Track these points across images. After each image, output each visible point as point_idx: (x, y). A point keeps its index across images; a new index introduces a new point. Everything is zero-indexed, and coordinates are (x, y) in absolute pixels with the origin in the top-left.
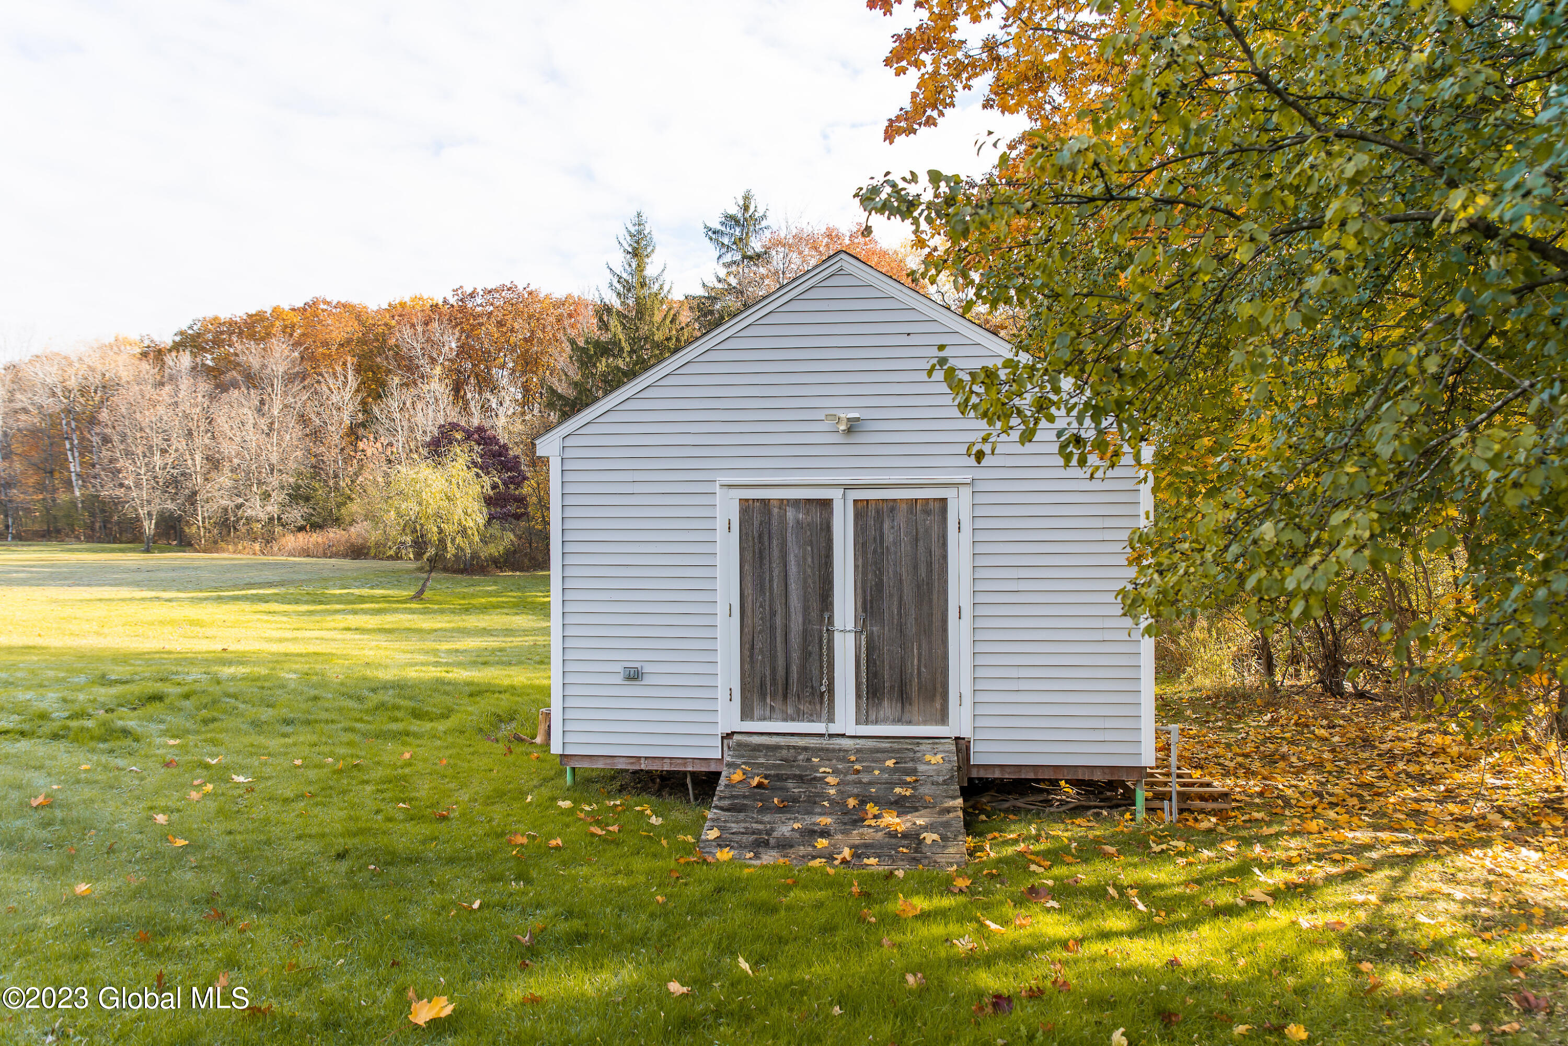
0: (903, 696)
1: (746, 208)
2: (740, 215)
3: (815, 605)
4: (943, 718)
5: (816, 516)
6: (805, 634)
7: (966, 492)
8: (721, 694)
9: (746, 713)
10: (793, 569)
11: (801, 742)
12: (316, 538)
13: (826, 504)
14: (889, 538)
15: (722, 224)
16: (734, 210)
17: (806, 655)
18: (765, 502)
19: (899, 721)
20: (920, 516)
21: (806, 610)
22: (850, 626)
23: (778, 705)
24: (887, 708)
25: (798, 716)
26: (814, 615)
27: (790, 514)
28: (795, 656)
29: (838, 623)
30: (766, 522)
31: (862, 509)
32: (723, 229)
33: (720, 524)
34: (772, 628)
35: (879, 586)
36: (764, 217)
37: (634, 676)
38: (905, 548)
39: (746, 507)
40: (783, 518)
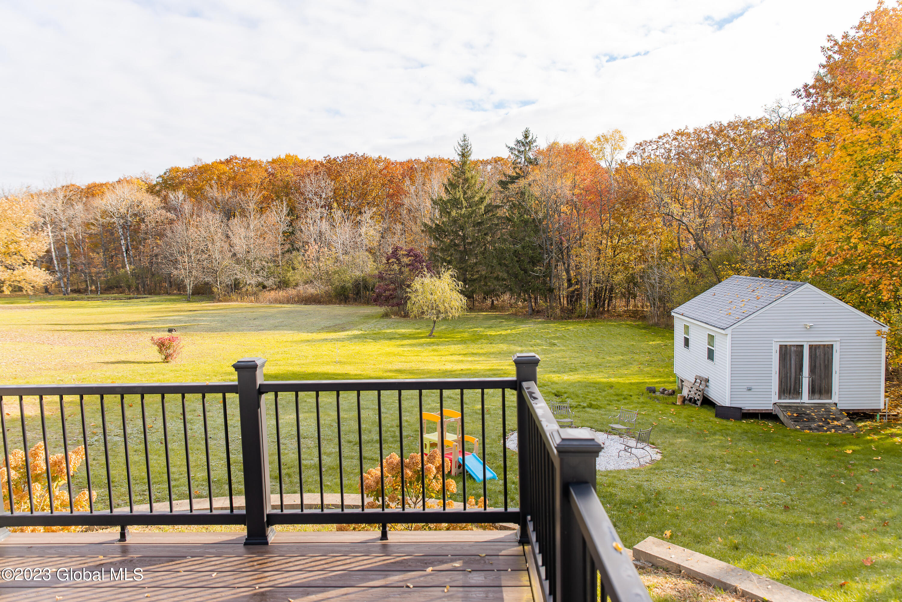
0: (820, 393)
1: (526, 137)
2: (523, 141)
3: (798, 371)
4: (831, 398)
5: (799, 349)
6: (795, 377)
7: (838, 343)
8: (773, 393)
9: (780, 398)
10: (793, 362)
11: (795, 405)
12: (281, 294)
13: (802, 346)
14: (818, 354)
15: (516, 145)
16: (521, 138)
17: (795, 383)
18: (786, 345)
19: (819, 399)
20: (826, 349)
21: (796, 372)
22: (807, 376)
23: (788, 396)
24: (817, 396)
25: (793, 398)
26: (798, 373)
27: (792, 348)
28: (793, 384)
29: (804, 375)
30: (786, 350)
31: (811, 347)
32: (516, 147)
33: (774, 351)
34: (787, 377)
35: (815, 366)
36: (535, 141)
37: (749, 389)
38: (822, 356)
39: (781, 346)
40: (790, 350)
